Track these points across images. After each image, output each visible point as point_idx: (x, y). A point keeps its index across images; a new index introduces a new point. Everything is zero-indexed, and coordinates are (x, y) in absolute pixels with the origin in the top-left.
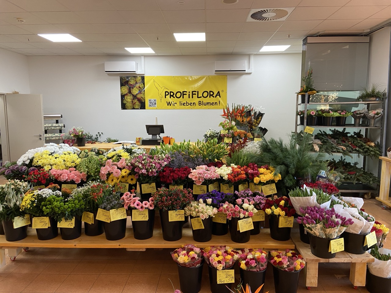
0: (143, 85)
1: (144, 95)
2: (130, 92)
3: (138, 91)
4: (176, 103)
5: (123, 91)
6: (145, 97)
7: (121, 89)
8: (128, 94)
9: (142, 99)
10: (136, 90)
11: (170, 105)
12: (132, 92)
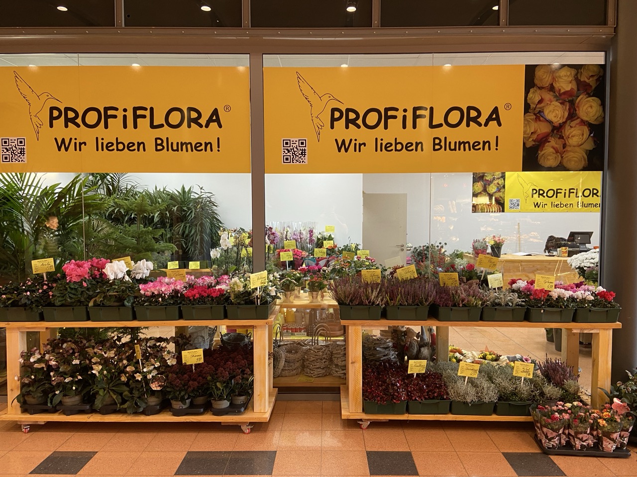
0: (503, 181)
1: (504, 194)
2: (485, 190)
3: (496, 188)
4: (546, 204)
5: (476, 189)
6: (504, 197)
7: (473, 186)
8: (482, 192)
9: (500, 199)
10: (494, 187)
11: (538, 207)
12: (487, 190)
